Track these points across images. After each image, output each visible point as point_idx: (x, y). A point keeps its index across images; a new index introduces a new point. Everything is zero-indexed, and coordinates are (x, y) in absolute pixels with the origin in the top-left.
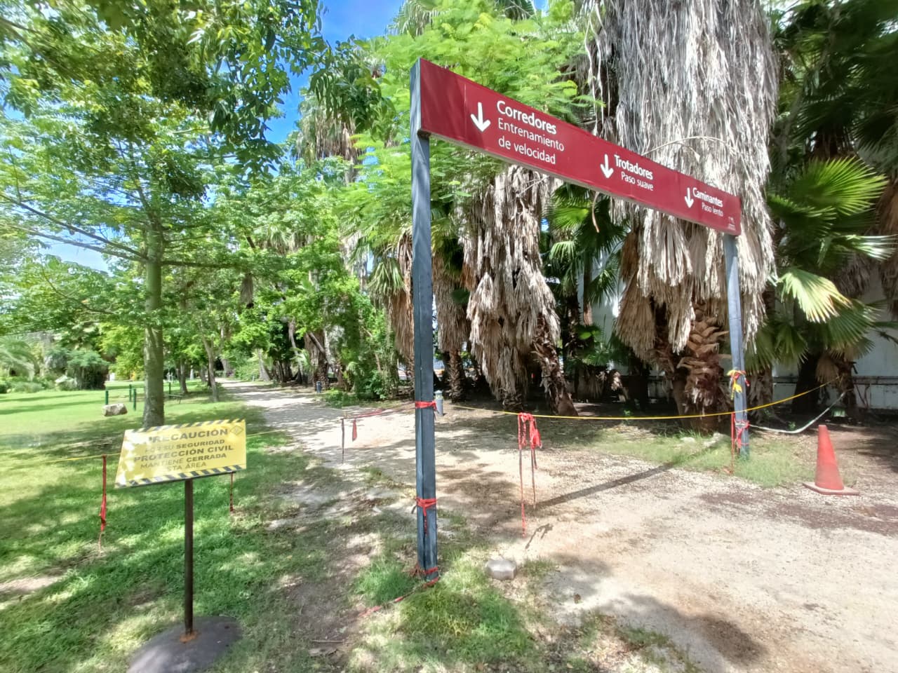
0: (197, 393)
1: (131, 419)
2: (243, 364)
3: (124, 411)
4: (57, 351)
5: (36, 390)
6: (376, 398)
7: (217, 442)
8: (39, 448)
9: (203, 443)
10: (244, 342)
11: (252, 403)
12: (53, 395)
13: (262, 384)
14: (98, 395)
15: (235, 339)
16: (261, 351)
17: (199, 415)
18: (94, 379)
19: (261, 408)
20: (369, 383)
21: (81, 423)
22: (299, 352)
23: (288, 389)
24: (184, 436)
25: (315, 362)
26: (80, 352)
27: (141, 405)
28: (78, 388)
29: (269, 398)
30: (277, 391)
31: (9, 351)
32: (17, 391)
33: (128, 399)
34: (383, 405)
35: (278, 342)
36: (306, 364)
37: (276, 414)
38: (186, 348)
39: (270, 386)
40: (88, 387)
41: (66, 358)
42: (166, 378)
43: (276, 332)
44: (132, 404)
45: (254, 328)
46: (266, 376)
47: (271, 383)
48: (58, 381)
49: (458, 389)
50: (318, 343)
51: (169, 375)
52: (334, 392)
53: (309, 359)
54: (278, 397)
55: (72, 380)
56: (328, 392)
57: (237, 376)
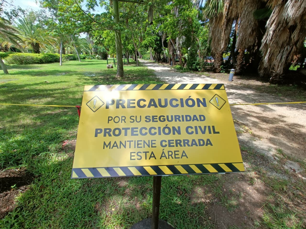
0: (132, 63)
1: (114, 70)
2: (145, 54)
3: (112, 67)
4: (95, 46)
5: (92, 59)
6: (196, 70)
7: (195, 118)
8: (90, 77)
9: (177, 118)
10: (146, 44)
11: (149, 68)
12: (95, 61)
13: (151, 61)
14: (105, 61)
15: (144, 42)
16: (151, 48)
17: (134, 71)
18: (105, 57)
19: (153, 70)
20: (194, 63)
21: (101, 70)
22: (165, 49)
23: (160, 64)
24: (152, 103)
25: (171, 53)
26: (100, 47)
27: (116, 66)
28: (101, 59)
29: (155, 66)
30: (156, 64)
31: (84, 46)
32: (88, 59)
33: (113, 63)
34: (200, 73)
35: (157, 44)
36: (167, 54)
37: (159, 73)
38: (128, 46)
39: (154, 62)
40: (104, 59)
41: (97, 49)
42: (123, 58)
43: (157, 40)
44: (114, 65)
45: (149, 38)
46: (152, 58)
47: (154, 61)
48: (97, 56)
49: (239, 69)
50: (173, 45)
51: (124, 57)
52: (178, 66)
53: (169, 52)
54: (157, 66)
55: (99, 56)
56: (175, 66)
57: (143, 58)
